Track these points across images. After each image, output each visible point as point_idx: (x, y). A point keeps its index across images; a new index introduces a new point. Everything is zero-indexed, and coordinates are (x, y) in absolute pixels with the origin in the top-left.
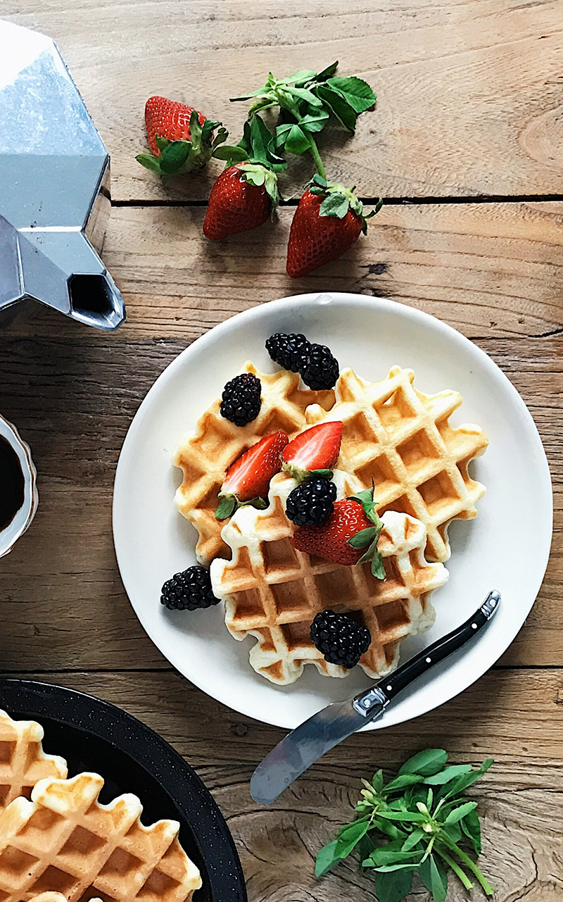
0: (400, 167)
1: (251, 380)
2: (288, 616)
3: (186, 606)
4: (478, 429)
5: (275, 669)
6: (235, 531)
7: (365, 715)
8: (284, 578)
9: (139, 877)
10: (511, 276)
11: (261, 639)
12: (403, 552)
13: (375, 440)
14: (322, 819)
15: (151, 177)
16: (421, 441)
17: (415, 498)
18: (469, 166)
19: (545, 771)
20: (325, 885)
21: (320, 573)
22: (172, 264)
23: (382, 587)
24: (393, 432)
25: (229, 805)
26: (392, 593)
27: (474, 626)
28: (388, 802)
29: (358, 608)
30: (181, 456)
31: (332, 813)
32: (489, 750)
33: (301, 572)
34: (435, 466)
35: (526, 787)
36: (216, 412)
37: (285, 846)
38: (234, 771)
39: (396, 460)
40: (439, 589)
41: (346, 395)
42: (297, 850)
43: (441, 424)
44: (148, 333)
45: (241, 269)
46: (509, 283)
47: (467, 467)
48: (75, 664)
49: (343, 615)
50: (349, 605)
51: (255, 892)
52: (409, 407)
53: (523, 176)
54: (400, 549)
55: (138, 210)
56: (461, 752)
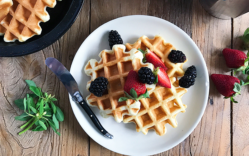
0: (242, 109)
1: (184, 59)
2: (106, 70)
3: (110, 38)
4: (165, 132)
5: (90, 67)
6: (135, 52)
7: (74, 95)
8: (119, 68)
9: (22, 20)
10: (209, 142)
11: (99, 62)
12: (127, 108)
13: (163, 99)
14: (43, 83)
15: (240, 34)
16: (162, 114)
17: (144, 112)
18: (242, 130)
19: (57, 151)
20: (23, 83)
21: (121, 80)
22: (214, 40)
23: (116, 101)
24: (166, 105)
25: (48, 54)
26: (114, 104)
27: (102, 131)
28: (48, 103)
29: (109, 93)
30: (158, 38)
31: (45, 86)
32: (64, 134)
33: (122, 73)
34: (154, 119)
35: (52, 145)
36: (173, 49)
37: (35, 71)
38: (58, 56)
39: (157, 106)
40: (114, 120)
41: (178, 90)
42: (34, 75)
43: (167, 121)
44: (194, 31)
45: (212, 61)
46: (207, 142)
47: (153, 129)
48: (92, 7)
49: (107, 87)
50: (110, 90)
51: (21, 61)
52: (174, 110)
53: (238, 146)
54: (128, 107)
55: (231, 30)
56: (63, 125)
